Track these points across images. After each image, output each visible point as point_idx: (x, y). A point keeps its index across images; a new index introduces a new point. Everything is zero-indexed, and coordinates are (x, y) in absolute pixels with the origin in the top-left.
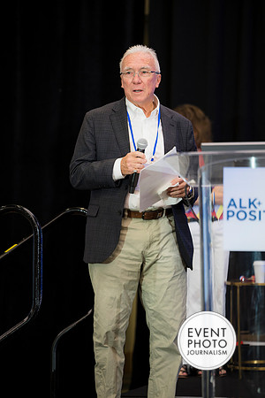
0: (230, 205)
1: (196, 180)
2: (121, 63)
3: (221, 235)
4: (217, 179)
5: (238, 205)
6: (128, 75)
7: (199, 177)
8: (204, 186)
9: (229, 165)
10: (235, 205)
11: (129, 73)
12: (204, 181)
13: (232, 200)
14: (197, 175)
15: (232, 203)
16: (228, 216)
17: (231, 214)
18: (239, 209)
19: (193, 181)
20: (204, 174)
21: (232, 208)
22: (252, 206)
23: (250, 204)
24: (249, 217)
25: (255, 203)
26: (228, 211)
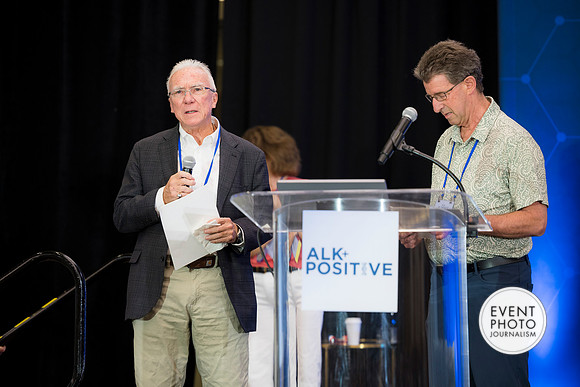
0: (310, 255)
1: (271, 224)
2: (168, 83)
3: (299, 288)
4: (295, 223)
5: (320, 256)
6: (179, 95)
7: (274, 220)
8: (279, 231)
9: (310, 207)
10: (316, 255)
11: (179, 92)
12: (279, 226)
13: (313, 249)
14: (271, 218)
15: (313, 253)
16: (308, 269)
17: (311, 266)
18: (321, 261)
19: (267, 226)
20: (280, 217)
21: (313, 259)
22: (336, 257)
23: (334, 254)
24: (332, 269)
25: (340, 253)
26: (308, 263)
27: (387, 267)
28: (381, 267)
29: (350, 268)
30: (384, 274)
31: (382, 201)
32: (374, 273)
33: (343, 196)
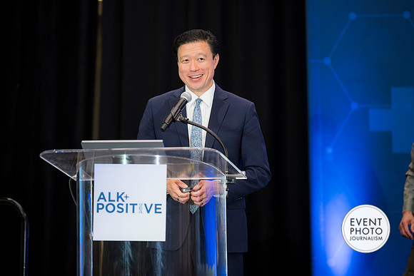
0: (100, 198)
4: (90, 173)
5: (107, 199)
8: (80, 180)
10: (104, 198)
13: (102, 194)
15: (102, 197)
16: (98, 209)
17: (101, 206)
18: (108, 202)
21: (102, 201)
22: (120, 199)
23: (118, 197)
24: (117, 209)
25: (122, 196)
26: (98, 204)
27: (158, 207)
28: (153, 206)
29: (130, 208)
30: (156, 212)
31: (158, 157)
32: (148, 212)
33: (127, 152)
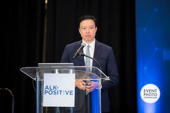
0: (46, 88)
12: (38, 79)
13: (47, 86)
16: (45, 93)
18: (49, 90)
20: (38, 75)
24: (53, 93)
25: (56, 87)
27: (71, 92)
29: (59, 92)
32: (67, 94)
